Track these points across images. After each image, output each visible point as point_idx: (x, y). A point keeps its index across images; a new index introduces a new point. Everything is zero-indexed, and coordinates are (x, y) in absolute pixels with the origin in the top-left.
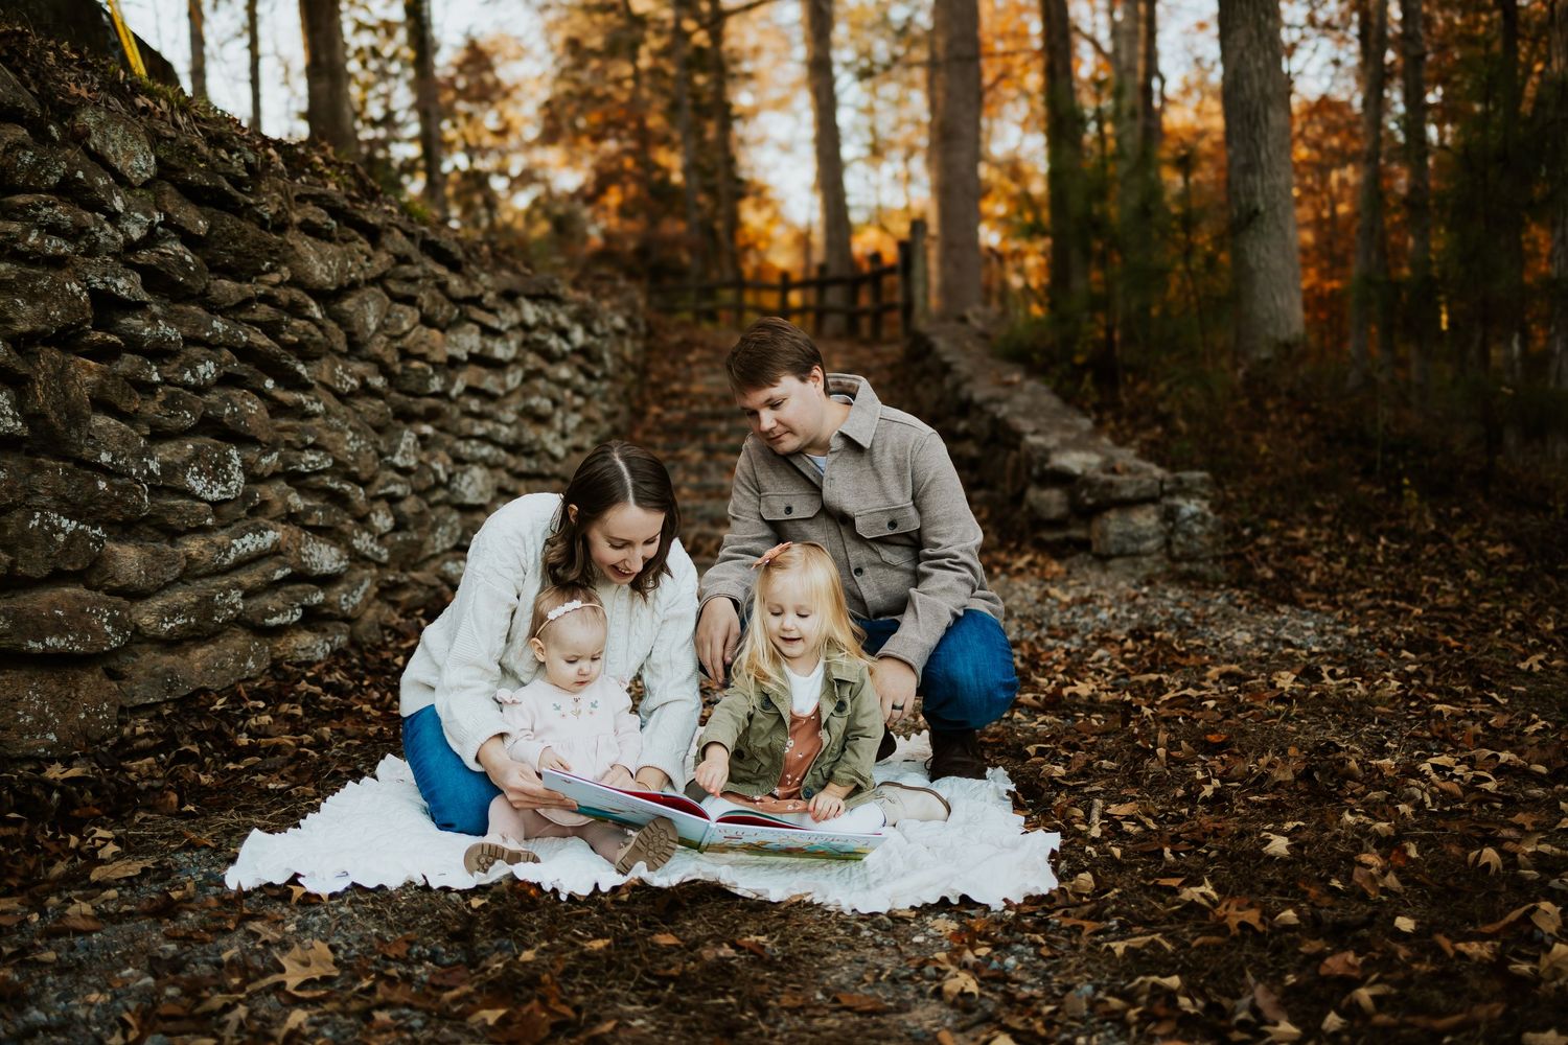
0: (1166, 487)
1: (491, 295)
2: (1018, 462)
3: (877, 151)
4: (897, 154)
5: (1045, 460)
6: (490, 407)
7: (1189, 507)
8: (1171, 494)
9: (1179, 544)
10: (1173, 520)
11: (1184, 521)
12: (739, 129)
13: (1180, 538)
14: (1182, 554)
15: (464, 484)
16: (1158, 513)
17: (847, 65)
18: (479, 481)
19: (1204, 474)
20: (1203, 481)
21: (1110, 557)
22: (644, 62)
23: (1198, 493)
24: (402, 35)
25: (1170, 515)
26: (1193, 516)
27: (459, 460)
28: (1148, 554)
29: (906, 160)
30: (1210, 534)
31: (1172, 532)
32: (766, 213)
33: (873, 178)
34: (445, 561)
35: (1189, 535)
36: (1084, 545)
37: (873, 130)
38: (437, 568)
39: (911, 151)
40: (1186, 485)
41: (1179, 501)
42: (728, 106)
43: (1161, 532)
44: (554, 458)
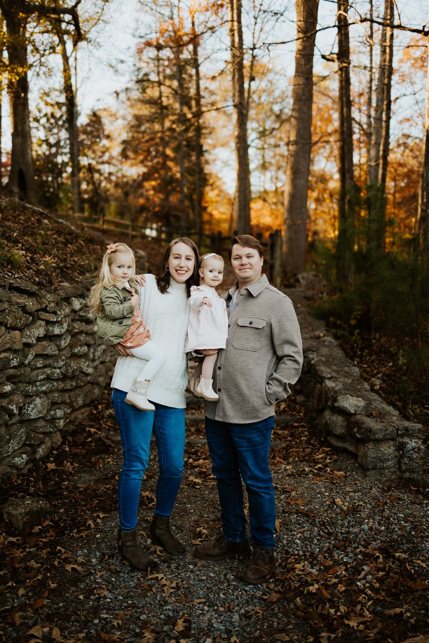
0: (399, 432)
1: (52, 305)
2: (321, 391)
3: (264, 167)
4: (273, 168)
5: (335, 400)
6: (50, 361)
7: (412, 444)
8: (402, 436)
9: (405, 463)
10: (403, 451)
11: (408, 451)
12: (207, 156)
13: (406, 460)
14: (406, 469)
15: (30, 409)
16: (395, 446)
17: (253, 130)
18: (39, 405)
19: (419, 426)
20: (420, 430)
21: (368, 470)
22: (167, 124)
23: (417, 436)
24: (64, 109)
25: (401, 447)
26: (413, 449)
27: (27, 396)
28: (388, 468)
29: (277, 172)
30: (422, 458)
31: (402, 457)
32: (216, 192)
33: (262, 178)
34: (14, 458)
35: (411, 459)
36: (354, 456)
37: (263, 156)
38: (9, 462)
39: (279, 168)
40: (411, 432)
41: (406, 440)
42: (201, 146)
43: (396, 456)
44: (87, 375)
